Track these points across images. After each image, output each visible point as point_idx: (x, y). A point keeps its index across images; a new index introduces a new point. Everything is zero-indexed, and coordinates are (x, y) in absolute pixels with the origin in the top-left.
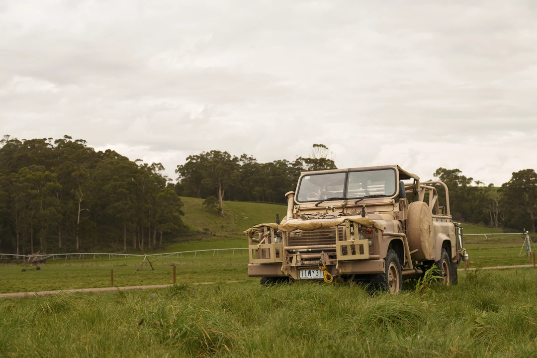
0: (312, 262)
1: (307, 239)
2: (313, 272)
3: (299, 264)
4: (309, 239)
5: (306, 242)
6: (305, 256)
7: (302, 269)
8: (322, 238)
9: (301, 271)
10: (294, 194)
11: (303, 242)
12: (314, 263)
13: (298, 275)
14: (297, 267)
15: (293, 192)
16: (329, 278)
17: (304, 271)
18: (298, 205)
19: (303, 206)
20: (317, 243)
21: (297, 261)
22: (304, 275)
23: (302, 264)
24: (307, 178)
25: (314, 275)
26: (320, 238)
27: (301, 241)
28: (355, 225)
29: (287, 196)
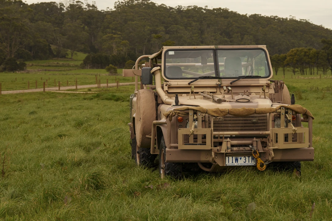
0: (241, 148)
1: (229, 123)
2: (241, 159)
3: (229, 151)
4: (231, 124)
5: (227, 127)
6: (235, 142)
7: (229, 156)
8: (246, 123)
9: (227, 158)
10: (160, 70)
11: (224, 127)
12: (244, 150)
13: (224, 161)
14: (226, 153)
15: (159, 68)
16: (262, 165)
17: (231, 158)
18: (168, 81)
19: (174, 83)
20: (239, 128)
21: (227, 147)
22: (230, 162)
23: (231, 151)
24: (171, 53)
25: (242, 161)
26: (242, 123)
27: (222, 125)
28: (289, 112)
29: (154, 73)
